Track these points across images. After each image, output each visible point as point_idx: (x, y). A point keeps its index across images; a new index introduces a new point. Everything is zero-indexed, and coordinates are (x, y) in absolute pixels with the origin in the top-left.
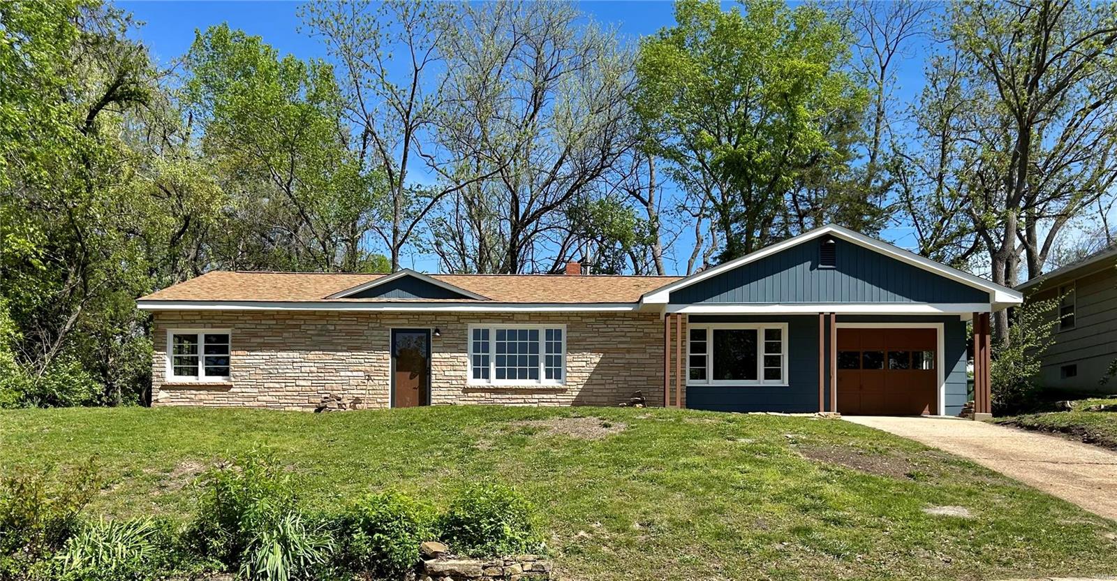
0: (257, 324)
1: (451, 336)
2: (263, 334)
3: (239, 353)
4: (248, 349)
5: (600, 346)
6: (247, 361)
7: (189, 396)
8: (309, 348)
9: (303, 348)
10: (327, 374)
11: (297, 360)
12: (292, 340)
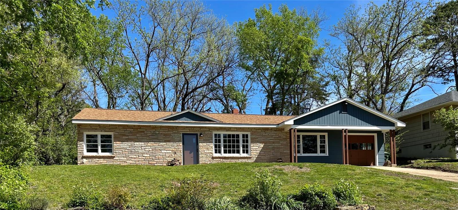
0: (125, 131)
1: (206, 136)
2: (128, 135)
3: (117, 143)
4: (121, 141)
5: (263, 141)
6: (121, 146)
7: (95, 161)
8: (148, 141)
9: (146, 141)
10: (156, 152)
11: (143, 146)
12: (141, 137)
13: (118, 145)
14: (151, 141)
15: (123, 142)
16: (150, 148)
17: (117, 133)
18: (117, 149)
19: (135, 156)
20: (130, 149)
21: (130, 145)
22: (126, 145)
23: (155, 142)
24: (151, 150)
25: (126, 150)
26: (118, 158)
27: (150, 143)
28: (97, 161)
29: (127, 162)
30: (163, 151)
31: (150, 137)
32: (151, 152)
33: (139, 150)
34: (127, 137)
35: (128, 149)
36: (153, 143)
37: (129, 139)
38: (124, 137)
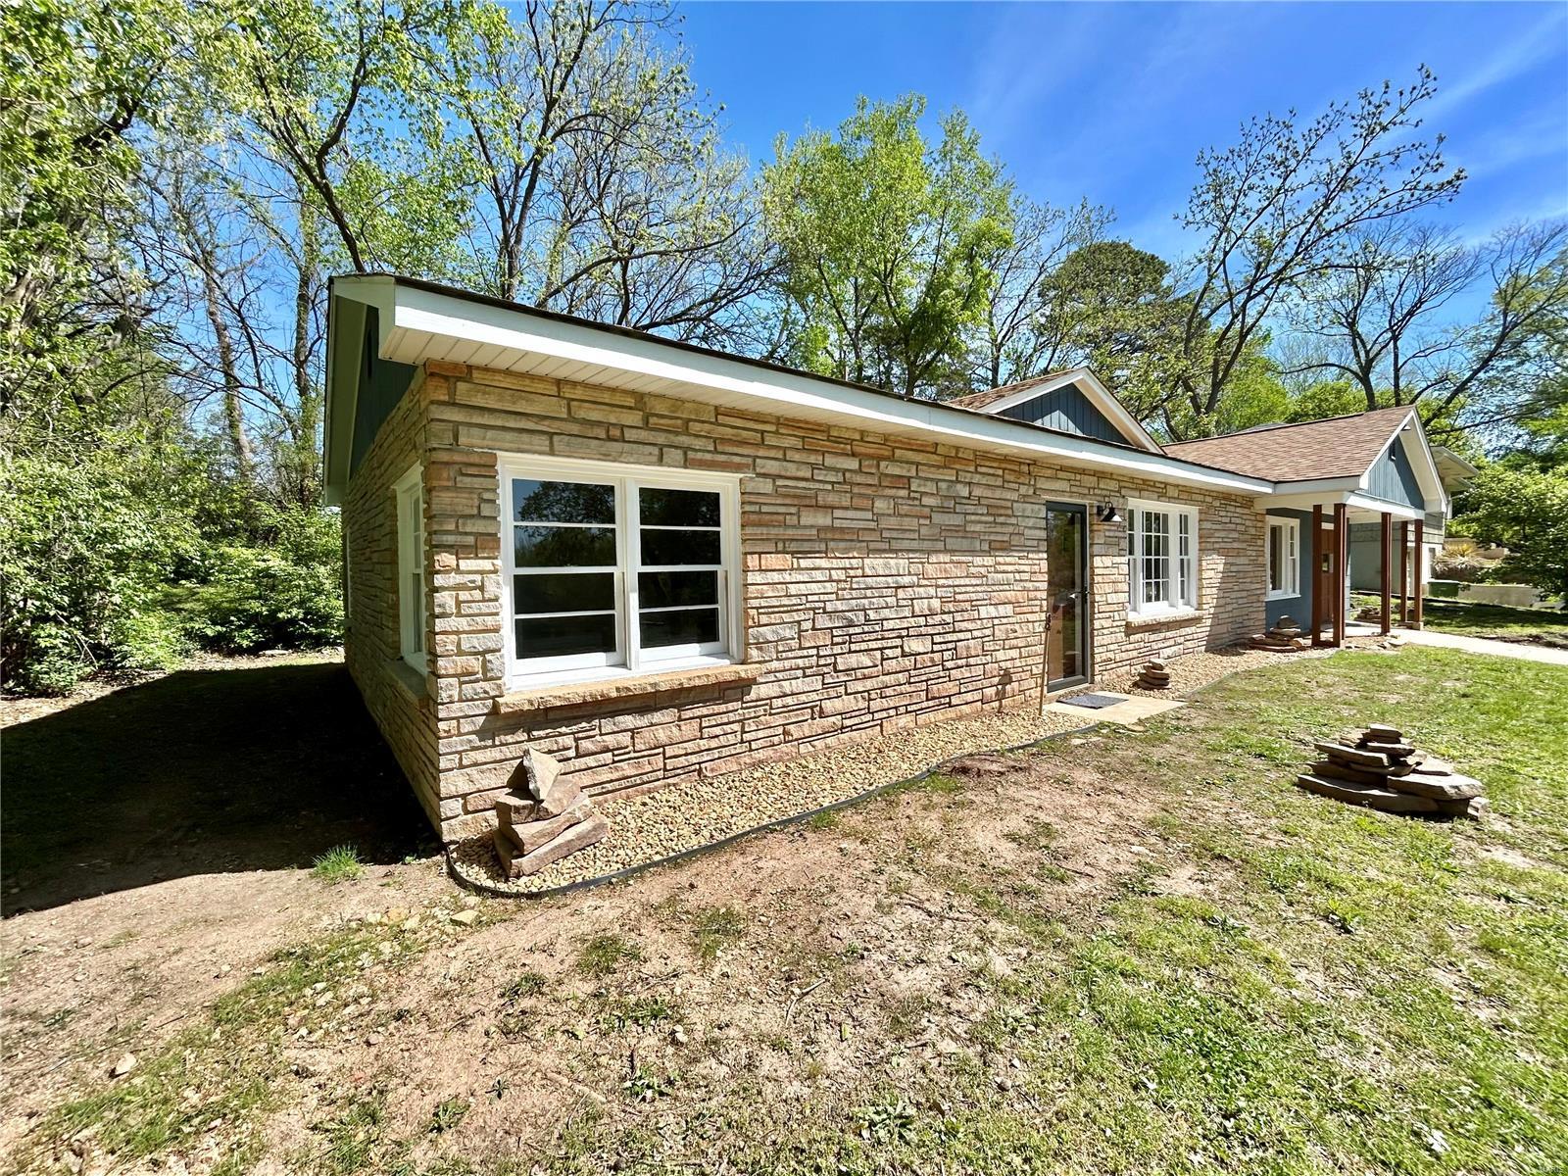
0: (813, 467)
2: (832, 499)
3: (772, 561)
4: (793, 547)
6: (793, 589)
7: (610, 741)
8: (926, 545)
9: (915, 545)
10: (958, 616)
11: (906, 580)
12: (893, 522)
13: (776, 577)
14: (940, 545)
15: (805, 554)
16: (932, 591)
17: (766, 486)
18: (771, 610)
19: (866, 660)
20: (839, 606)
21: (841, 575)
22: (818, 575)
23: (953, 552)
24: (936, 604)
25: (823, 621)
26: (774, 690)
27: (933, 558)
28: (625, 739)
29: (827, 706)
30: (984, 612)
31: (937, 518)
32: (937, 619)
33: (886, 613)
34: (823, 520)
35: (829, 607)
36: (946, 558)
37: (832, 529)
38: (809, 518)
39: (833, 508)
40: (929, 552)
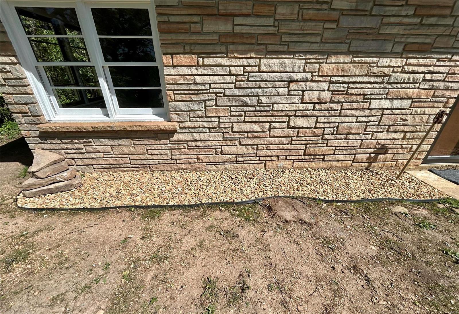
6: (198, 79)
7: (100, 149)
8: (327, 47)
9: (315, 47)
10: (346, 106)
11: (300, 76)
12: (295, 27)
13: (186, 71)
14: (344, 47)
15: (208, 54)
16: (325, 86)
18: (182, 92)
19: (256, 127)
20: (236, 92)
21: (240, 70)
22: (219, 70)
23: (356, 53)
24: (326, 95)
25: (222, 101)
26: (189, 137)
27: (333, 59)
28: (108, 149)
29: (226, 149)
30: (375, 104)
31: (345, 22)
32: (325, 106)
33: (277, 99)
34: (224, 27)
35: (228, 93)
36: (348, 59)
37: (234, 35)
38: (210, 26)
39: (234, 15)
40: (329, 54)
